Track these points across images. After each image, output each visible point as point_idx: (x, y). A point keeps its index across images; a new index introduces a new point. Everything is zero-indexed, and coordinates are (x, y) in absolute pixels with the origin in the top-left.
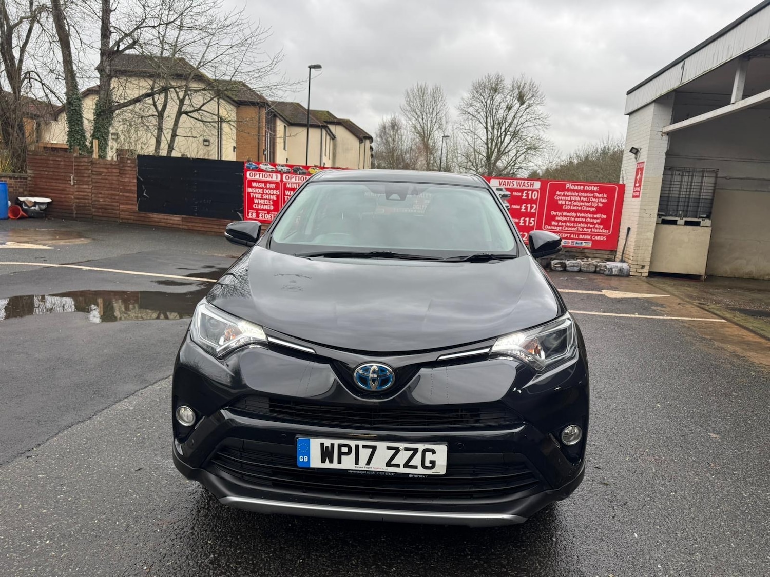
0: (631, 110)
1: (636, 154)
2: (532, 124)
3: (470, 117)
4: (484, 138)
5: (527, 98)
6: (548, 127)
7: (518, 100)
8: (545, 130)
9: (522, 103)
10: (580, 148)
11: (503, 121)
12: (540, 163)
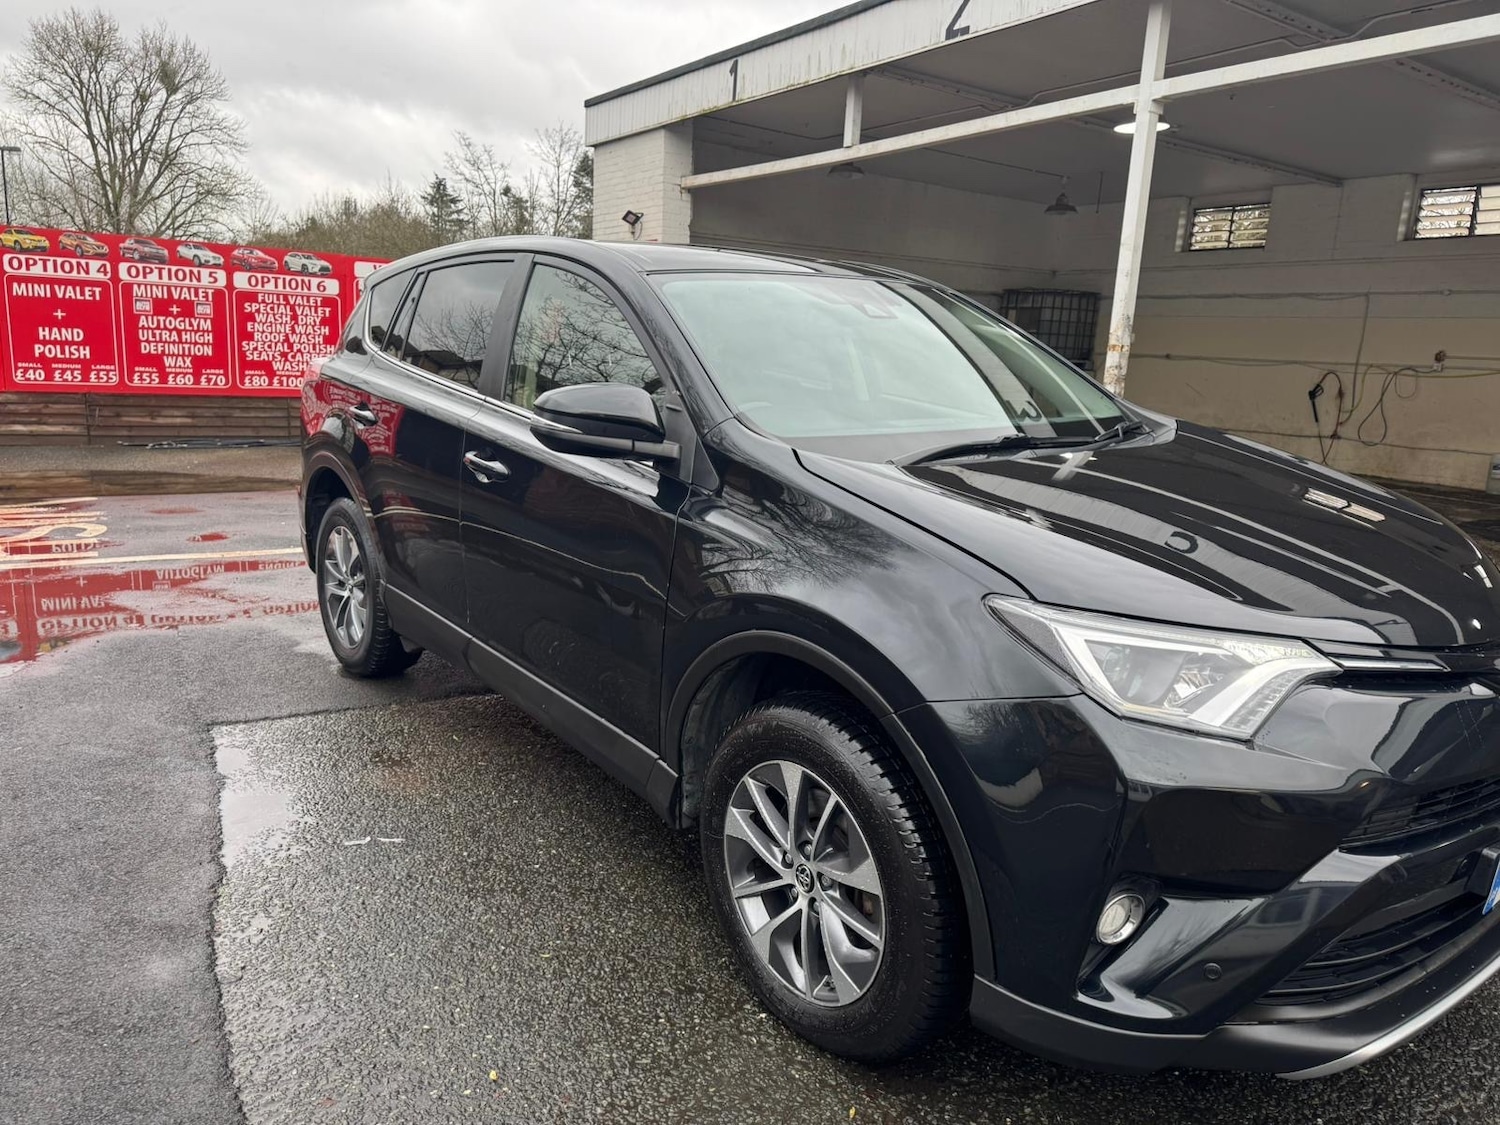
0: (602, 138)
1: (633, 224)
2: (205, 140)
3: (42, 107)
4: (91, 161)
5: (184, 79)
6: (243, 149)
7: (162, 81)
8: (238, 154)
9: (172, 89)
10: (319, 198)
11: (134, 127)
12: (239, 225)
